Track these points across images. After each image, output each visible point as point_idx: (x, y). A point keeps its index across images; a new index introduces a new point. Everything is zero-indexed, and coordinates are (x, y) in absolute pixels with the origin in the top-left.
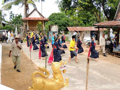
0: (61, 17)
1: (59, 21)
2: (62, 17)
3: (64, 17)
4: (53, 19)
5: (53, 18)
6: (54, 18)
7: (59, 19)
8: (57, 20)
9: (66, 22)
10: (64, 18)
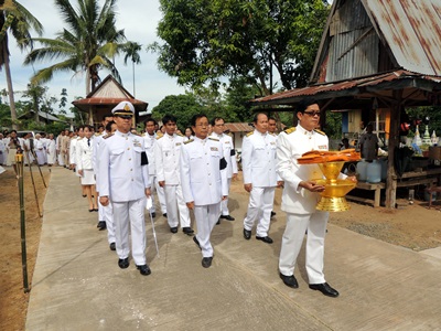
1: (181, 113)
4: (168, 109)
5: (169, 106)
8: (176, 112)
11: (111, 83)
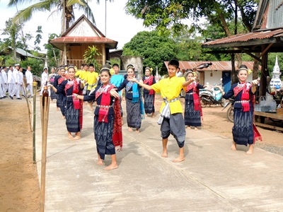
0: (158, 41)
1: (153, 49)
2: (161, 41)
3: (166, 41)
4: (140, 45)
5: (141, 42)
6: (142, 44)
7: (155, 46)
8: (148, 49)
9: (171, 53)
10: (166, 44)
11: (84, 23)
